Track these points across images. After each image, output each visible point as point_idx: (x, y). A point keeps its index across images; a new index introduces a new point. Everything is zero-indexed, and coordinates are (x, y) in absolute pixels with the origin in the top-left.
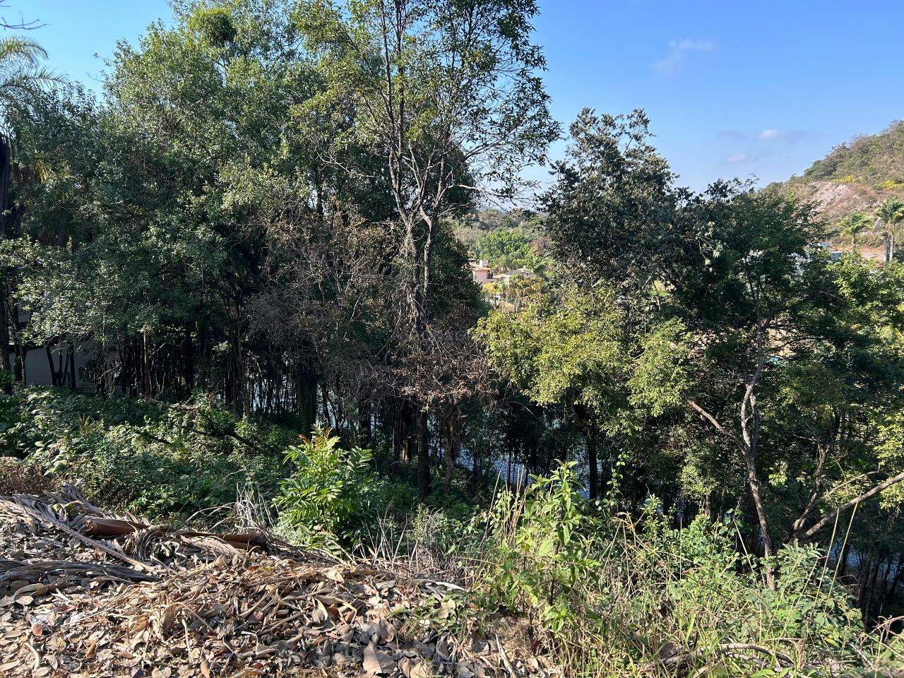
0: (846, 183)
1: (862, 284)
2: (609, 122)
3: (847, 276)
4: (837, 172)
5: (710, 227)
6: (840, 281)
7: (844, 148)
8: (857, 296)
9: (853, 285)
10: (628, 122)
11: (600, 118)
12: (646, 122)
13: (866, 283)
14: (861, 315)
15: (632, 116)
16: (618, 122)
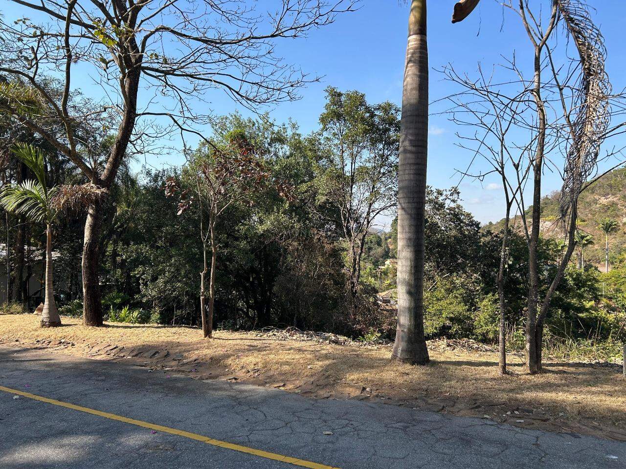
0: (550, 221)
1: (578, 279)
2: (440, 193)
3: (571, 275)
4: (544, 213)
5: (506, 250)
6: (568, 277)
7: (547, 198)
8: (577, 285)
9: (574, 279)
10: (450, 193)
11: (435, 191)
12: (458, 193)
13: (580, 279)
14: (580, 294)
15: (451, 190)
16: (444, 193)
